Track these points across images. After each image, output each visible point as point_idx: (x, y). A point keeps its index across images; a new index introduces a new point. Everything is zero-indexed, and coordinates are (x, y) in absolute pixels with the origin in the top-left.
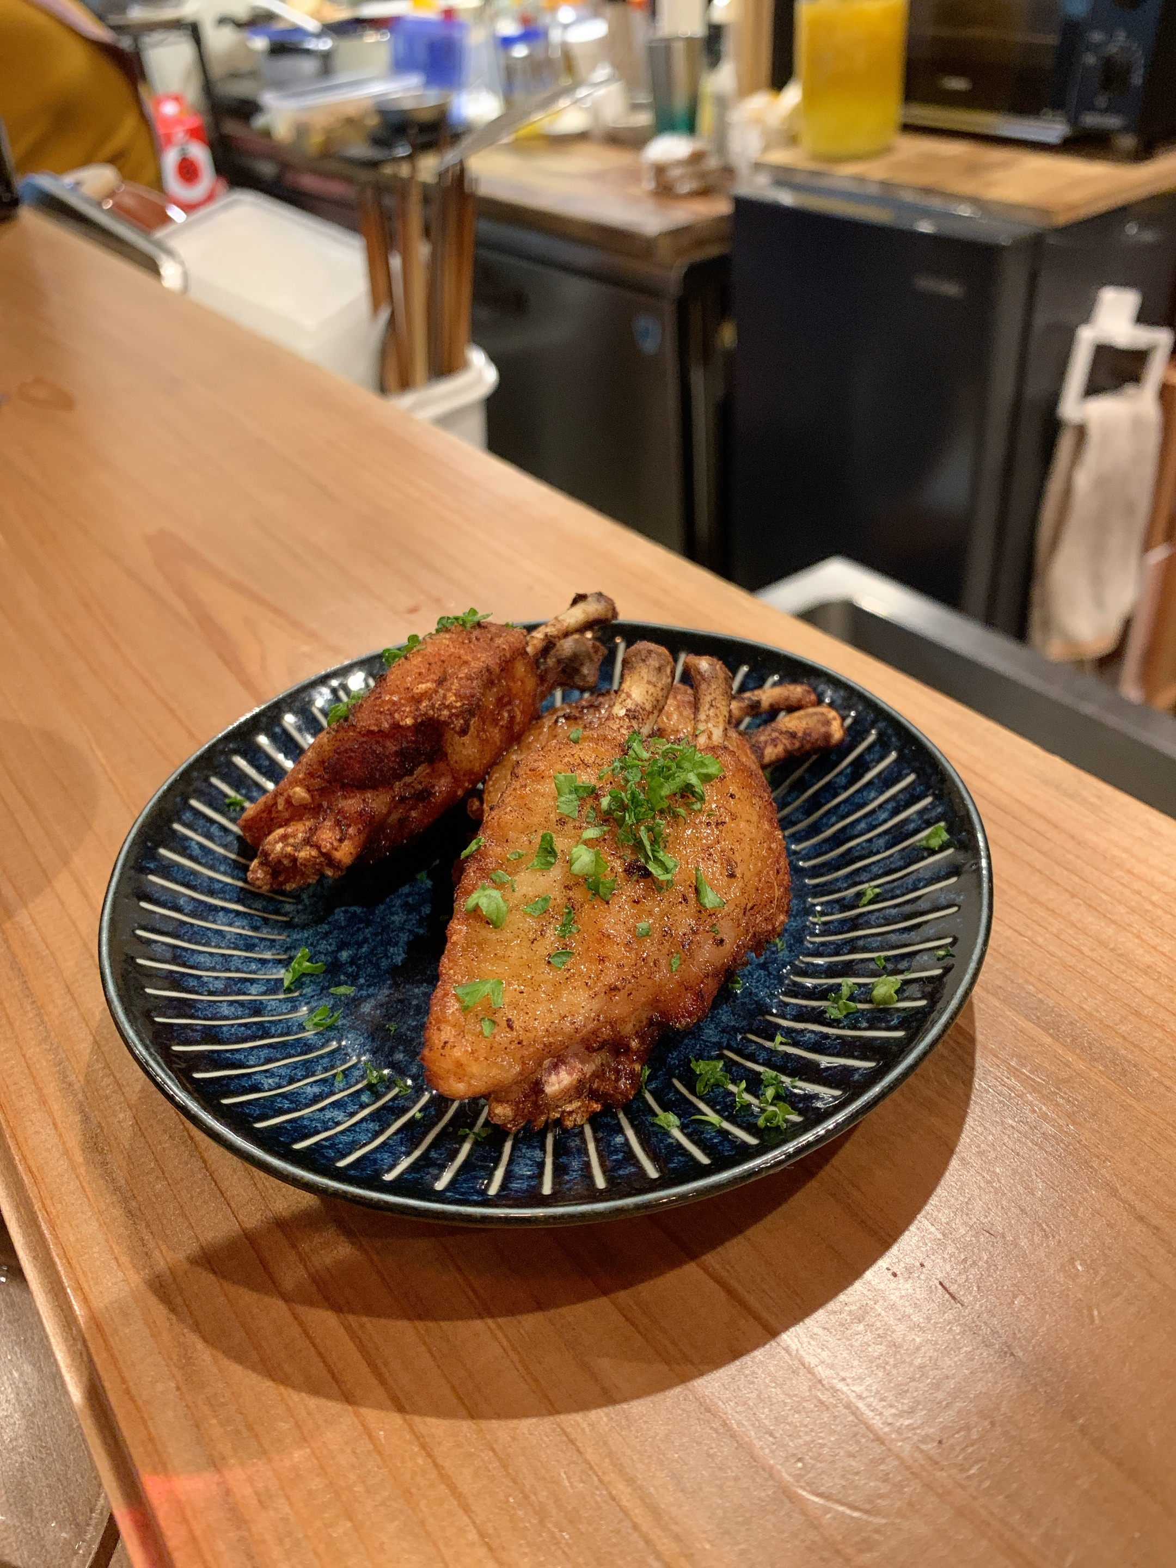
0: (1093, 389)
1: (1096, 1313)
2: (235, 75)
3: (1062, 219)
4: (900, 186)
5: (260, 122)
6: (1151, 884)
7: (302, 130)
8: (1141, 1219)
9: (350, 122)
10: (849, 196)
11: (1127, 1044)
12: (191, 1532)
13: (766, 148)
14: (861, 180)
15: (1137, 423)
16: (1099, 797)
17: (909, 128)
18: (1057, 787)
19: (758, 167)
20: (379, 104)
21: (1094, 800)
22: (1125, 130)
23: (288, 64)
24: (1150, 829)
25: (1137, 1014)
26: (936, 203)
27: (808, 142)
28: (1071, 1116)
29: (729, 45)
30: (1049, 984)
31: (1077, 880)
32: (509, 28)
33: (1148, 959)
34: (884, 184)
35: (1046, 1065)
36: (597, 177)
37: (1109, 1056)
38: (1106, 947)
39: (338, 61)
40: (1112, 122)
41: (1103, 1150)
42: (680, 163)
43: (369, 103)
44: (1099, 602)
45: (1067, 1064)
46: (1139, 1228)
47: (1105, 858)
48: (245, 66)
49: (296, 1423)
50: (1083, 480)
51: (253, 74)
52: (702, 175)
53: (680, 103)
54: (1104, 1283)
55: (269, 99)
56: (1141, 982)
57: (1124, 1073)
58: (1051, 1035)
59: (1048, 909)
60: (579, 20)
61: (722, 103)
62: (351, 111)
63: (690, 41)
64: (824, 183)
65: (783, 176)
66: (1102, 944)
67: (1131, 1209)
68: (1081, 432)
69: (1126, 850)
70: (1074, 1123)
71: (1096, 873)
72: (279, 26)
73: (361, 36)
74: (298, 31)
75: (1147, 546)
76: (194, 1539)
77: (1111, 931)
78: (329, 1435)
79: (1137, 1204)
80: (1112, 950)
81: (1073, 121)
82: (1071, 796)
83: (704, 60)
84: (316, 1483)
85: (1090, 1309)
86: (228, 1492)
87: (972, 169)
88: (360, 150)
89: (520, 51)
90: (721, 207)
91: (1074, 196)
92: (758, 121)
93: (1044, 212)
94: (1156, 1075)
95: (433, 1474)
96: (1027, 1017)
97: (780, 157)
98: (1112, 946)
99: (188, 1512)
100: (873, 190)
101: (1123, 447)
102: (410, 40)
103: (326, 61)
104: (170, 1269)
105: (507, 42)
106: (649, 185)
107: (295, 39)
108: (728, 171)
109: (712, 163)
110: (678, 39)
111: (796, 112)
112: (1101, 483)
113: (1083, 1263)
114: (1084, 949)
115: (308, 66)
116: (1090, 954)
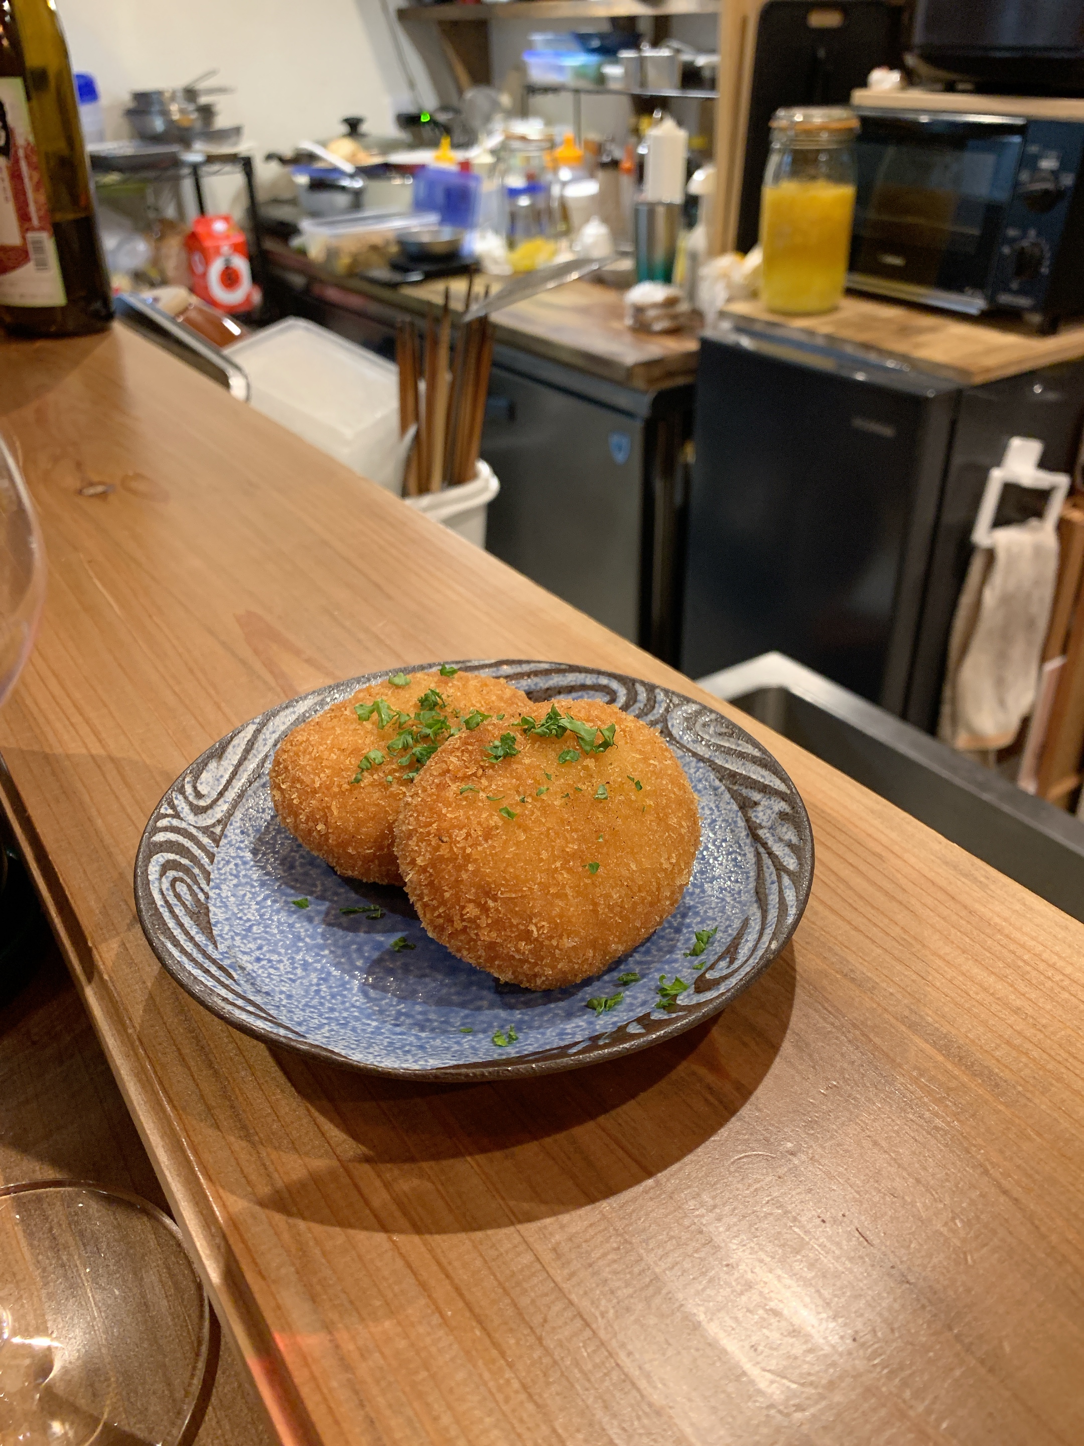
0: (1000, 521)
1: (969, 1257)
2: (276, 201)
3: (979, 380)
4: (844, 341)
5: (296, 242)
6: (1023, 946)
7: (332, 253)
8: (1005, 1192)
9: (374, 248)
10: (799, 345)
11: (1000, 1066)
12: (311, 1373)
13: (730, 300)
14: (811, 333)
15: (1038, 551)
16: (987, 878)
17: (851, 292)
18: (955, 868)
19: (722, 315)
20: (399, 236)
21: (982, 879)
22: (1033, 309)
23: (324, 198)
24: (1024, 905)
25: (1008, 1043)
26: (872, 357)
27: (765, 298)
28: (956, 1115)
29: (703, 211)
30: (943, 1017)
31: (967, 940)
32: (516, 181)
33: (1018, 1003)
34: (829, 337)
35: (939, 1076)
36: (584, 311)
37: (986, 1072)
38: (988, 992)
39: (367, 198)
40: (1023, 302)
41: (980, 1141)
42: (655, 306)
43: (391, 236)
44: (1002, 703)
45: (955, 1078)
46: (1002, 1199)
47: (990, 924)
48: (287, 195)
49: (386, 1301)
50: (990, 597)
51: (293, 202)
52: (674, 317)
53: (660, 255)
54: (977, 1237)
55: (306, 225)
56: (1012, 1019)
57: (997, 1085)
58: (943, 1055)
59: (944, 960)
60: (575, 180)
61: (694, 259)
62: (377, 240)
63: (670, 206)
64: (779, 332)
65: (744, 325)
66: (985, 990)
67: (999, 1186)
68: (991, 555)
69: (1005, 920)
70: (958, 1121)
71: (983, 936)
72: (319, 165)
73: (389, 179)
74: (335, 170)
75: (1044, 658)
76: (313, 1378)
77: (992, 979)
78: (410, 1311)
79: (1003, 1182)
80: (992, 994)
81: (991, 299)
82: (966, 876)
83: (681, 220)
84: (402, 1344)
85: (965, 1253)
86: (337, 1347)
87: (904, 331)
88: (382, 273)
89: (524, 201)
90: (691, 345)
91: (990, 361)
92: (725, 276)
93: (963, 372)
94: (1020, 1088)
95: (487, 1342)
96: (926, 1041)
97: (742, 308)
98: (991, 991)
99: (310, 1360)
100: (820, 341)
101: (1026, 571)
102: (431, 185)
103: (357, 199)
104: (286, 1187)
105: (514, 193)
106: (629, 321)
107: (333, 176)
108: (697, 315)
109: (684, 307)
110: (660, 203)
111: (756, 272)
112: (1006, 600)
113: (962, 1220)
114: (971, 993)
115: (342, 200)
116: (974, 996)
